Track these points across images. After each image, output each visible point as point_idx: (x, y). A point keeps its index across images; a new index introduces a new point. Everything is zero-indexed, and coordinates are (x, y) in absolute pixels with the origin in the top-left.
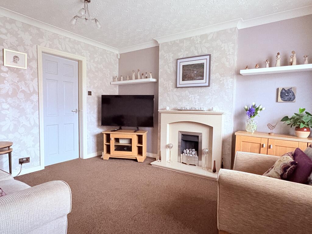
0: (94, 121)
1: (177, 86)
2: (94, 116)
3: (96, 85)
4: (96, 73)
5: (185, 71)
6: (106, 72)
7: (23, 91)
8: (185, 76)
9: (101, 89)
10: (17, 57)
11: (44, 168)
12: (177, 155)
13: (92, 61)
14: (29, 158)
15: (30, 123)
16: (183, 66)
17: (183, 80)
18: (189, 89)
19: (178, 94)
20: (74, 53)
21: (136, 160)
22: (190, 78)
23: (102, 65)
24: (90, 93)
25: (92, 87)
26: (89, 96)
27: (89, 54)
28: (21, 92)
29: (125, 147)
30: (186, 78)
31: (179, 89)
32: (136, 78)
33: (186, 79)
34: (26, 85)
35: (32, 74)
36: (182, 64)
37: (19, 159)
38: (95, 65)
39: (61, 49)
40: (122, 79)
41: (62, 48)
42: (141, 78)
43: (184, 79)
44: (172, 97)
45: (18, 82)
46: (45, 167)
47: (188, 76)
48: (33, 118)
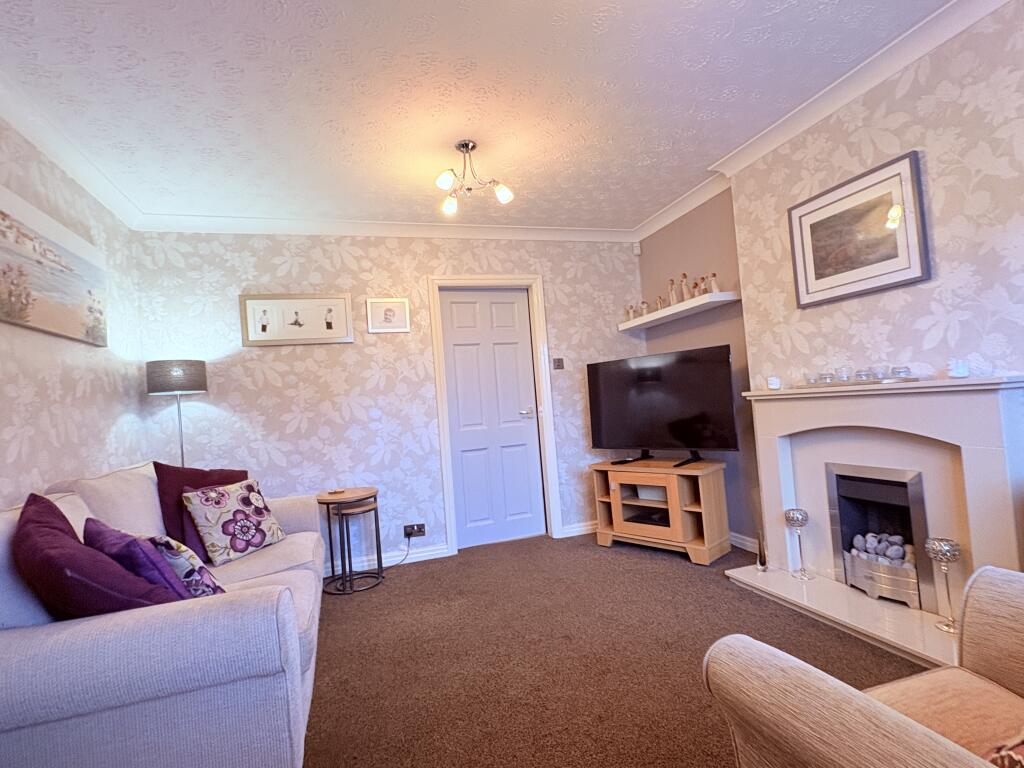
0: (577, 436)
1: (802, 303)
2: (576, 424)
3: (575, 341)
4: (572, 310)
5: (822, 243)
6: (602, 302)
7: (405, 380)
8: (823, 259)
9: (592, 349)
10: (390, 310)
11: (456, 553)
12: (832, 553)
13: (559, 280)
14: (423, 526)
15: (422, 448)
16: (814, 227)
17: (819, 276)
18: (845, 304)
19: (809, 328)
20: (512, 272)
21: (685, 556)
22: (843, 263)
23: (587, 284)
24: (559, 364)
25: (564, 346)
26: (558, 370)
27: (549, 264)
28: (402, 380)
29: (653, 514)
30: (829, 266)
31: (808, 311)
32: (681, 299)
33: (830, 270)
34: (409, 365)
35: (421, 341)
36: (808, 222)
37: (405, 527)
38: (568, 289)
39: (478, 270)
40: (645, 311)
41: (481, 268)
42: (693, 296)
43: (820, 272)
44: (789, 341)
45: (395, 360)
46: (459, 550)
47: (835, 258)
48: (428, 437)
